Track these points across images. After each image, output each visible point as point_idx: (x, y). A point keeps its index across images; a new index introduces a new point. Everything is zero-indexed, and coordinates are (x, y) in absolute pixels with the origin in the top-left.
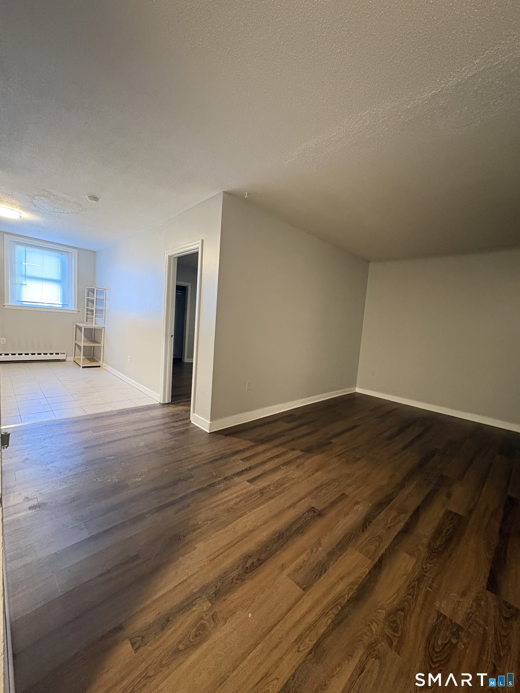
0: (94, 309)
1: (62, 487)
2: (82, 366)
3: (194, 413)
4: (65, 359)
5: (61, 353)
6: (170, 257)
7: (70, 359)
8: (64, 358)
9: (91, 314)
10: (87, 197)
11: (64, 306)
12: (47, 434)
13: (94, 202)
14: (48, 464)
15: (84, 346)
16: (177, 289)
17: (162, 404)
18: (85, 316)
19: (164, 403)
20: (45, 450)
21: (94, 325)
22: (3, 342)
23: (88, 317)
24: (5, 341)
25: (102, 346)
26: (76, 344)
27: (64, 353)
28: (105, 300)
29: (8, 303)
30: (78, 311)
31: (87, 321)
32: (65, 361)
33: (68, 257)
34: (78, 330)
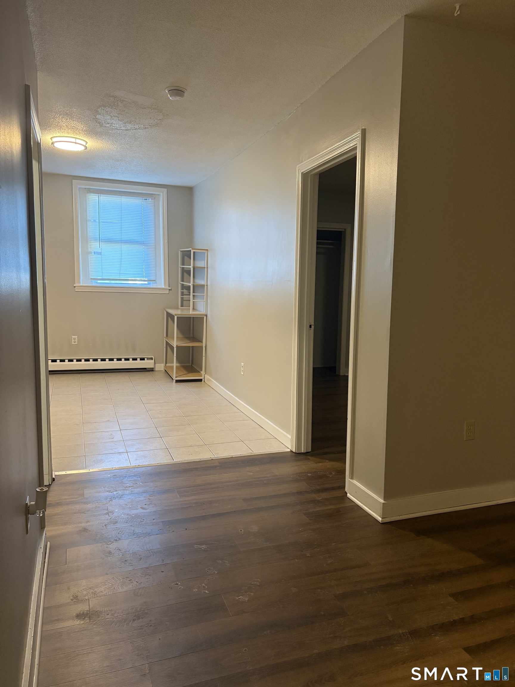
0: (191, 284)
1: (125, 589)
2: (175, 379)
3: (352, 478)
4: (153, 368)
5: (147, 358)
6: (305, 176)
7: (160, 367)
9: (188, 294)
10: (167, 92)
11: (149, 282)
12: (116, 491)
13: (178, 98)
14: (110, 543)
15: (177, 347)
16: (318, 239)
17: (296, 453)
18: (180, 296)
19: (298, 452)
20: (110, 518)
21: (191, 312)
22: (75, 342)
23: (184, 299)
24: (76, 341)
25: (204, 346)
26: (167, 343)
27: (152, 358)
28: (206, 268)
29: (79, 283)
30: (169, 289)
31: (182, 306)
32: (153, 371)
33: (154, 202)
34: (170, 320)
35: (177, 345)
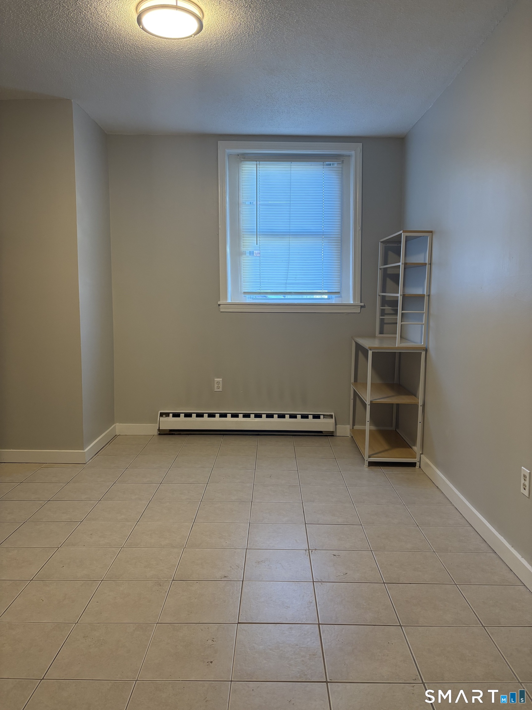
0: (399, 296)
2: (367, 459)
4: (333, 432)
5: (324, 415)
7: (344, 430)
8: (331, 429)
9: (392, 312)
11: (331, 295)
15: (372, 404)
18: (378, 317)
21: (398, 344)
22: (218, 388)
23: (386, 321)
24: (221, 385)
25: (420, 403)
26: (355, 394)
27: (332, 415)
28: (429, 264)
29: (226, 298)
30: (361, 306)
31: (381, 332)
32: (333, 436)
33: (342, 168)
34: (361, 355)
35: (371, 401)
